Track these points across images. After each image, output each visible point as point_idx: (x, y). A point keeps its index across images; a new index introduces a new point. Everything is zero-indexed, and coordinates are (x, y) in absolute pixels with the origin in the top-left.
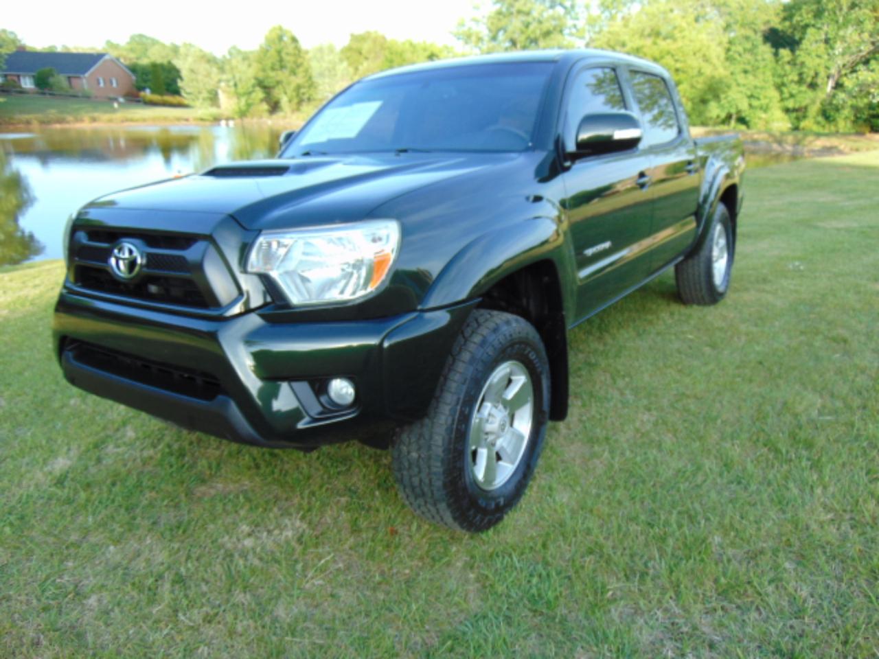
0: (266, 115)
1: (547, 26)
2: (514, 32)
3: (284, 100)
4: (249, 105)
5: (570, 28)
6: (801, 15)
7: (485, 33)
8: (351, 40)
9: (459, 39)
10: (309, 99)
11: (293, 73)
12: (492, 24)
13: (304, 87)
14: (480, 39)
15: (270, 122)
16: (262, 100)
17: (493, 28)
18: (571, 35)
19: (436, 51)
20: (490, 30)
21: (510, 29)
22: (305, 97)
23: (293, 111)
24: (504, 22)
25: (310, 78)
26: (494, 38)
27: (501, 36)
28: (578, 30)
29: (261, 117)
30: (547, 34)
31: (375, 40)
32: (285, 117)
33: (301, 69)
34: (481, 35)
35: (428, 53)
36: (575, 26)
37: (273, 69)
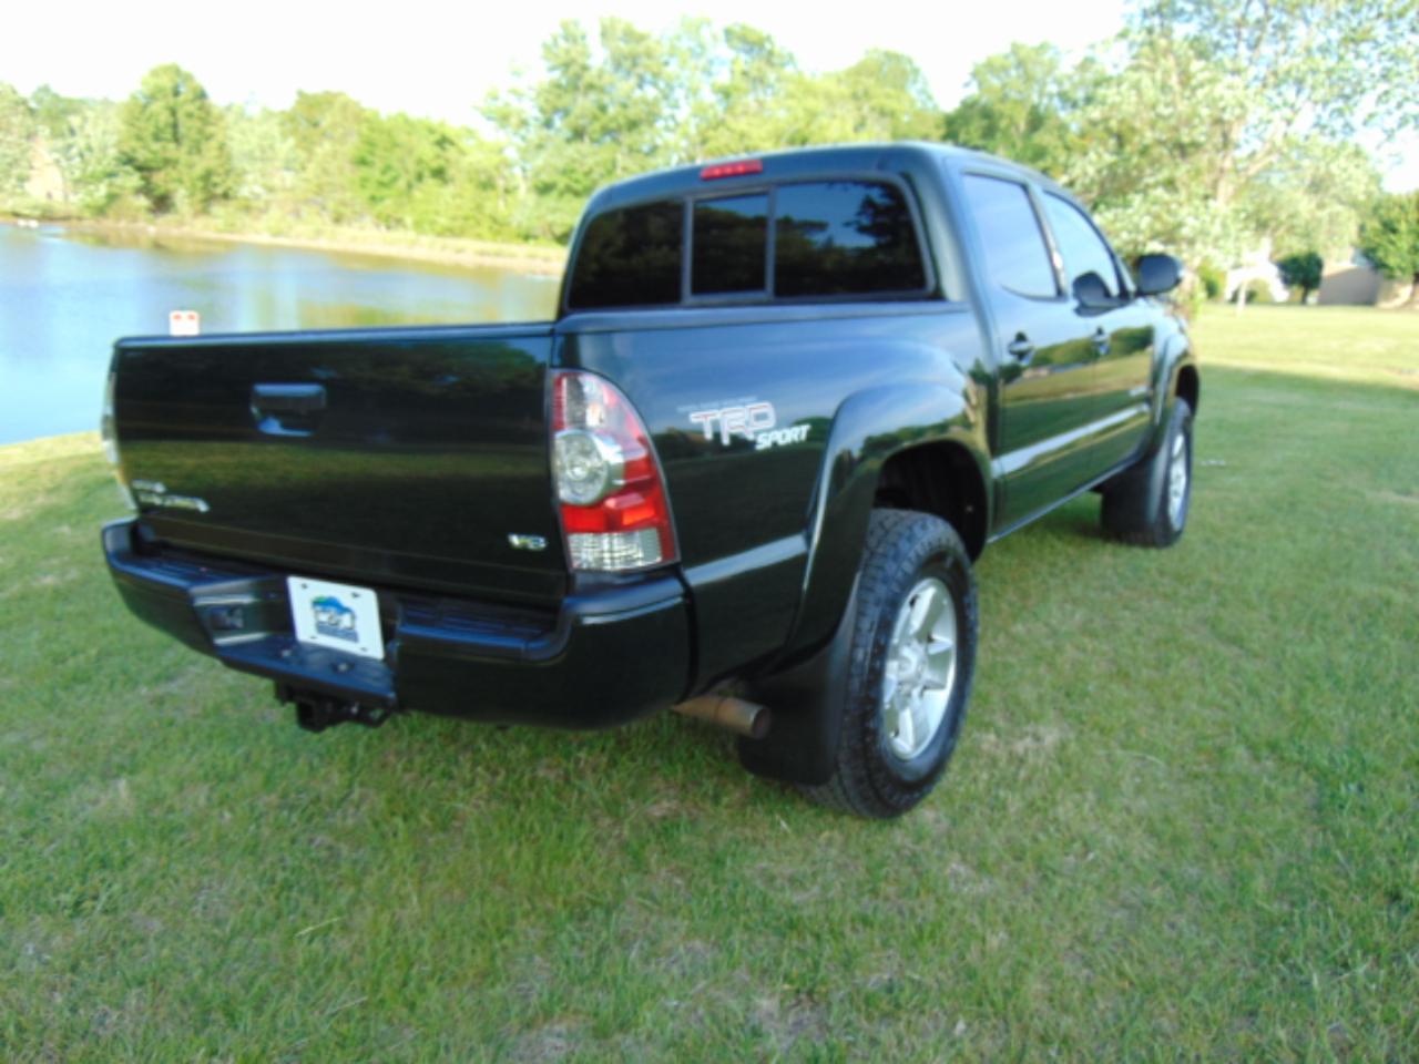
0: (144, 215)
1: (633, 113)
2: (582, 116)
3: (181, 196)
4: (112, 197)
5: (666, 120)
6: (968, 133)
7: (532, 112)
8: (298, 103)
9: (489, 118)
10: (226, 196)
11: (197, 149)
12: (547, 101)
13: (219, 175)
14: (524, 123)
15: (152, 230)
16: (138, 191)
17: (547, 107)
18: (667, 129)
19: (450, 134)
20: (542, 110)
21: (576, 111)
22: (219, 191)
23: (197, 214)
24: (566, 100)
25: (229, 158)
26: (548, 124)
27: (558, 122)
28: (677, 124)
29: (135, 220)
30: (633, 125)
31: (345, 107)
32: (181, 224)
33: (214, 144)
34: (524, 116)
35: (436, 137)
36: (673, 117)
37: (157, 138)
